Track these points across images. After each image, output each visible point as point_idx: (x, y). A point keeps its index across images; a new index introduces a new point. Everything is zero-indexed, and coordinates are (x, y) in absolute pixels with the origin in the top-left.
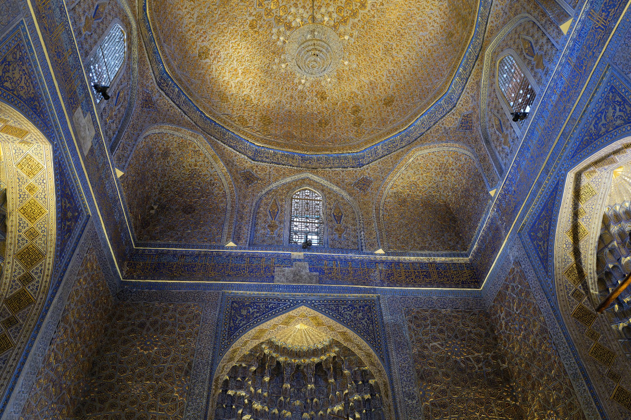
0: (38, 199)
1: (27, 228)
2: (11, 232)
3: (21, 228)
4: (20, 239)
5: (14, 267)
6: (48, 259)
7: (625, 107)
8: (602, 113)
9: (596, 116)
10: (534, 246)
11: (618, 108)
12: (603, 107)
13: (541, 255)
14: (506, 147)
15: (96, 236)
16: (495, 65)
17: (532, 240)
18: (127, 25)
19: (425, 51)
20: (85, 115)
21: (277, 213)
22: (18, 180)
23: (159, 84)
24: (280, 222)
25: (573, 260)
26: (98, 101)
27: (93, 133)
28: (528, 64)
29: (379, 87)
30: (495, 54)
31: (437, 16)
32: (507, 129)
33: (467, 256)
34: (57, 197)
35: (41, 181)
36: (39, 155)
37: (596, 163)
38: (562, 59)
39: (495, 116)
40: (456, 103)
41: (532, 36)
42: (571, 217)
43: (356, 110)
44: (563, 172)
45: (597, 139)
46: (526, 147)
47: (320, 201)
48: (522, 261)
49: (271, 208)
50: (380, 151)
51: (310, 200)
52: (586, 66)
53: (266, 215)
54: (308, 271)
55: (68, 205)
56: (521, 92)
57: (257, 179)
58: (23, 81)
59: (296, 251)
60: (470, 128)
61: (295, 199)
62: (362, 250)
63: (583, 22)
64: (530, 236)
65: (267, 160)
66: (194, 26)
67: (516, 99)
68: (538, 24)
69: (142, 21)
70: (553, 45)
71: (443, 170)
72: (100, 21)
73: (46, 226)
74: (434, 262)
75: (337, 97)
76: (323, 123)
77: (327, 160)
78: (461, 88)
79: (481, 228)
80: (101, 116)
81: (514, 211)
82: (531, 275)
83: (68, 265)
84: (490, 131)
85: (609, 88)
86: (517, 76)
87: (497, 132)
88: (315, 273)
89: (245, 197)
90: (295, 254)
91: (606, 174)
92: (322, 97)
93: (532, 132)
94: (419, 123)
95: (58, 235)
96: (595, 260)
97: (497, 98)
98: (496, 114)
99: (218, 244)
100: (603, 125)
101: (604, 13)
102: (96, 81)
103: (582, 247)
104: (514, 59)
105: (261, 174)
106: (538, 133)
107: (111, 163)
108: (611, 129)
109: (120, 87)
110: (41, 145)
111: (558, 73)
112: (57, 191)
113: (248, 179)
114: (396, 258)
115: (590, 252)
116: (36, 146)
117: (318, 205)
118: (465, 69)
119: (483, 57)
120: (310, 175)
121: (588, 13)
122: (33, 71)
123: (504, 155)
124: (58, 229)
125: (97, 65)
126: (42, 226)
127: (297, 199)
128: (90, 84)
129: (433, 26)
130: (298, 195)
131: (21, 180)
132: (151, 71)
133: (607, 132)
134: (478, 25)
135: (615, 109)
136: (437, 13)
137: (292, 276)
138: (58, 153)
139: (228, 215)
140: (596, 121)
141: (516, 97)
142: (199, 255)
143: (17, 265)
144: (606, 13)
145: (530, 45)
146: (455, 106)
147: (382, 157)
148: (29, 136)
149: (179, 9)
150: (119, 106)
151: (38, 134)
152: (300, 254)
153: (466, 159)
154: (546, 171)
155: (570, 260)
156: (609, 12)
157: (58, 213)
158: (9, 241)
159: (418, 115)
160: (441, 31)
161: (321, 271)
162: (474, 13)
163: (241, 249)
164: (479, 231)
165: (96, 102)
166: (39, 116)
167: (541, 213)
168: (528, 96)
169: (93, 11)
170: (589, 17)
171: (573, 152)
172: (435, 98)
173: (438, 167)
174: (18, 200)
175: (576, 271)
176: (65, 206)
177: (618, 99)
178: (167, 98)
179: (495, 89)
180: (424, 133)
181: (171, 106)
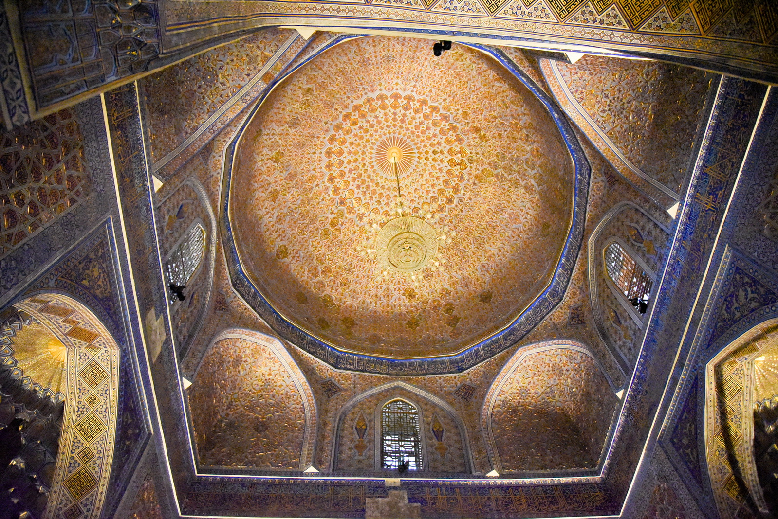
0: (98, 413)
1: (81, 448)
2: (63, 453)
3: (74, 448)
4: (72, 461)
5: (61, 497)
6: (101, 487)
7: (757, 289)
8: (733, 297)
9: (725, 300)
10: (680, 455)
11: (749, 290)
12: (732, 289)
13: (691, 466)
14: (627, 340)
15: (156, 459)
16: (600, 254)
17: (677, 449)
18: (208, 225)
19: (520, 243)
20: (157, 316)
21: (366, 429)
22: (78, 391)
23: (234, 285)
24: (370, 441)
25: (730, 471)
26: (172, 302)
27: (164, 337)
28: (638, 250)
29: (473, 282)
30: (599, 243)
31: (529, 209)
32: (625, 321)
33: (598, 474)
34: (119, 410)
35: (104, 392)
36: (106, 361)
37: (735, 353)
38: (675, 243)
39: (609, 307)
40: (563, 296)
41: (637, 222)
42: (718, 417)
43: (450, 308)
44: (700, 364)
45: (732, 325)
46: (651, 341)
47: (415, 414)
48: (668, 476)
49: (358, 423)
50: (482, 353)
51: (403, 413)
52: (704, 249)
53: (352, 434)
54: (406, 502)
55: (130, 421)
56: (635, 280)
57: (340, 390)
58: (101, 280)
59: (391, 477)
60: (582, 322)
61: (385, 412)
62: (471, 473)
63: (690, 206)
64: (674, 443)
65: (352, 367)
66: (273, 226)
67: (630, 288)
68: (642, 210)
69: (223, 221)
70: (662, 230)
71: (557, 372)
72: (182, 220)
73: (103, 445)
74: (560, 485)
75: (427, 295)
76: (413, 324)
77: (420, 365)
78: (566, 280)
79: (610, 438)
80: (173, 319)
81: (649, 414)
82: (683, 493)
83: (122, 496)
84: (607, 324)
85: (734, 269)
86: (627, 263)
87: (614, 325)
88: (415, 505)
89: (327, 411)
90: (390, 481)
91: (747, 365)
92: (410, 296)
93: (655, 322)
94: (523, 319)
95: (115, 456)
96: (755, 469)
97: (608, 288)
98: (610, 305)
99: (297, 469)
100: (736, 308)
101: (711, 196)
102: (172, 281)
103: (737, 453)
104: (621, 246)
105: (346, 384)
106: (663, 323)
107: (180, 371)
108: (746, 313)
109: (195, 288)
110: (109, 350)
111: (674, 257)
112: (120, 403)
113: (330, 390)
114: (513, 481)
115: (747, 459)
116: (103, 352)
117: (413, 419)
118: (568, 260)
119: (586, 247)
120: (401, 384)
121: (693, 197)
122: (112, 269)
123: (626, 351)
124: (116, 449)
125: (174, 265)
126: (99, 446)
127: (388, 412)
128: (166, 284)
129: (526, 218)
130: (389, 408)
131: (82, 391)
132: (228, 271)
133: (743, 316)
134: (576, 215)
135: (746, 290)
136: (529, 205)
137: (387, 509)
138: (126, 359)
139: (307, 434)
140: (727, 305)
141: (630, 285)
142: (272, 484)
143: (64, 495)
144: (713, 195)
145: (636, 232)
146: (561, 299)
147: (485, 359)
148: (98, 340)
149: (259, 209)
150: (193, 308)
151: (108, 337)
152: (396, 481)
153: (582, 357)
154: (680, 365)
155: (726, 471)
156: (717, 195)
157: (118, 430)
158: (59, 464)
159: (521, 310)
160: (536, 222)
161: (423, 502)
162: (571, 203)
163: (323, 475)
164: (609, 442)
165: (170, 303)
166: (112, 318)
167: (682, 414)
168: (644, 284)
169: (177, 210)
170: (696, 200)
171: (707, 341)
172: (538, 292)
173: (550, 369)
174: (76, 414)
175: (736, 484)
176: (127, 422)
177: (746, 280)
178: (243, 299)
179: (604, 279)
180: (530, 330)
181: (246, 309)
